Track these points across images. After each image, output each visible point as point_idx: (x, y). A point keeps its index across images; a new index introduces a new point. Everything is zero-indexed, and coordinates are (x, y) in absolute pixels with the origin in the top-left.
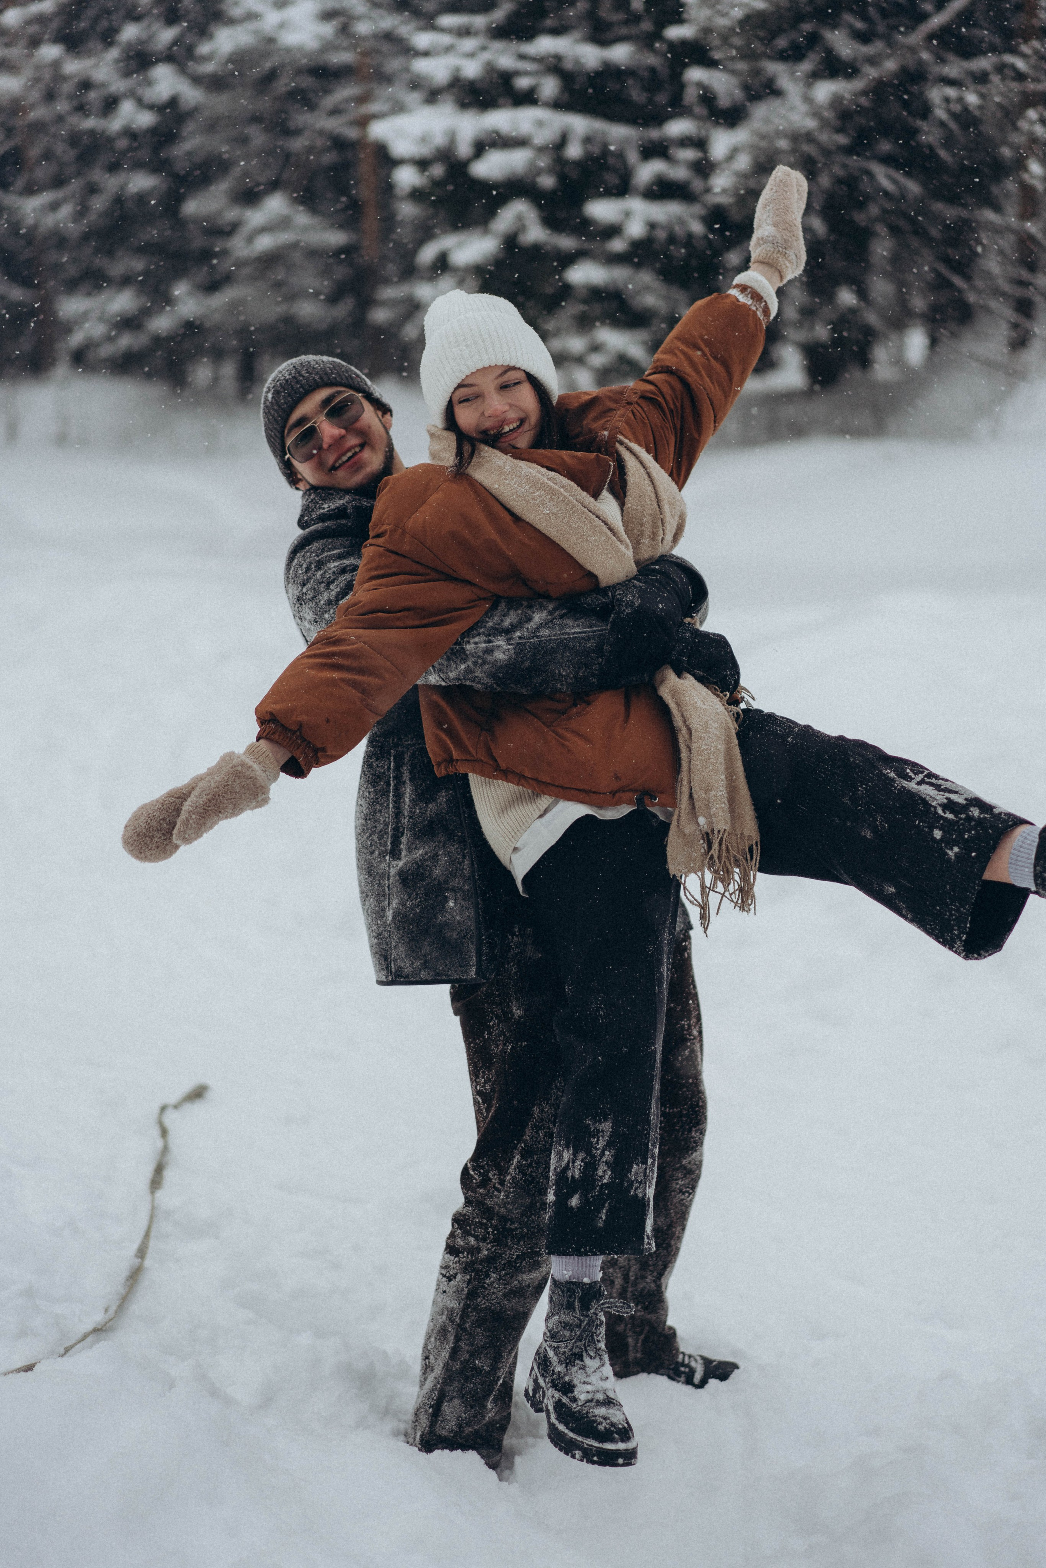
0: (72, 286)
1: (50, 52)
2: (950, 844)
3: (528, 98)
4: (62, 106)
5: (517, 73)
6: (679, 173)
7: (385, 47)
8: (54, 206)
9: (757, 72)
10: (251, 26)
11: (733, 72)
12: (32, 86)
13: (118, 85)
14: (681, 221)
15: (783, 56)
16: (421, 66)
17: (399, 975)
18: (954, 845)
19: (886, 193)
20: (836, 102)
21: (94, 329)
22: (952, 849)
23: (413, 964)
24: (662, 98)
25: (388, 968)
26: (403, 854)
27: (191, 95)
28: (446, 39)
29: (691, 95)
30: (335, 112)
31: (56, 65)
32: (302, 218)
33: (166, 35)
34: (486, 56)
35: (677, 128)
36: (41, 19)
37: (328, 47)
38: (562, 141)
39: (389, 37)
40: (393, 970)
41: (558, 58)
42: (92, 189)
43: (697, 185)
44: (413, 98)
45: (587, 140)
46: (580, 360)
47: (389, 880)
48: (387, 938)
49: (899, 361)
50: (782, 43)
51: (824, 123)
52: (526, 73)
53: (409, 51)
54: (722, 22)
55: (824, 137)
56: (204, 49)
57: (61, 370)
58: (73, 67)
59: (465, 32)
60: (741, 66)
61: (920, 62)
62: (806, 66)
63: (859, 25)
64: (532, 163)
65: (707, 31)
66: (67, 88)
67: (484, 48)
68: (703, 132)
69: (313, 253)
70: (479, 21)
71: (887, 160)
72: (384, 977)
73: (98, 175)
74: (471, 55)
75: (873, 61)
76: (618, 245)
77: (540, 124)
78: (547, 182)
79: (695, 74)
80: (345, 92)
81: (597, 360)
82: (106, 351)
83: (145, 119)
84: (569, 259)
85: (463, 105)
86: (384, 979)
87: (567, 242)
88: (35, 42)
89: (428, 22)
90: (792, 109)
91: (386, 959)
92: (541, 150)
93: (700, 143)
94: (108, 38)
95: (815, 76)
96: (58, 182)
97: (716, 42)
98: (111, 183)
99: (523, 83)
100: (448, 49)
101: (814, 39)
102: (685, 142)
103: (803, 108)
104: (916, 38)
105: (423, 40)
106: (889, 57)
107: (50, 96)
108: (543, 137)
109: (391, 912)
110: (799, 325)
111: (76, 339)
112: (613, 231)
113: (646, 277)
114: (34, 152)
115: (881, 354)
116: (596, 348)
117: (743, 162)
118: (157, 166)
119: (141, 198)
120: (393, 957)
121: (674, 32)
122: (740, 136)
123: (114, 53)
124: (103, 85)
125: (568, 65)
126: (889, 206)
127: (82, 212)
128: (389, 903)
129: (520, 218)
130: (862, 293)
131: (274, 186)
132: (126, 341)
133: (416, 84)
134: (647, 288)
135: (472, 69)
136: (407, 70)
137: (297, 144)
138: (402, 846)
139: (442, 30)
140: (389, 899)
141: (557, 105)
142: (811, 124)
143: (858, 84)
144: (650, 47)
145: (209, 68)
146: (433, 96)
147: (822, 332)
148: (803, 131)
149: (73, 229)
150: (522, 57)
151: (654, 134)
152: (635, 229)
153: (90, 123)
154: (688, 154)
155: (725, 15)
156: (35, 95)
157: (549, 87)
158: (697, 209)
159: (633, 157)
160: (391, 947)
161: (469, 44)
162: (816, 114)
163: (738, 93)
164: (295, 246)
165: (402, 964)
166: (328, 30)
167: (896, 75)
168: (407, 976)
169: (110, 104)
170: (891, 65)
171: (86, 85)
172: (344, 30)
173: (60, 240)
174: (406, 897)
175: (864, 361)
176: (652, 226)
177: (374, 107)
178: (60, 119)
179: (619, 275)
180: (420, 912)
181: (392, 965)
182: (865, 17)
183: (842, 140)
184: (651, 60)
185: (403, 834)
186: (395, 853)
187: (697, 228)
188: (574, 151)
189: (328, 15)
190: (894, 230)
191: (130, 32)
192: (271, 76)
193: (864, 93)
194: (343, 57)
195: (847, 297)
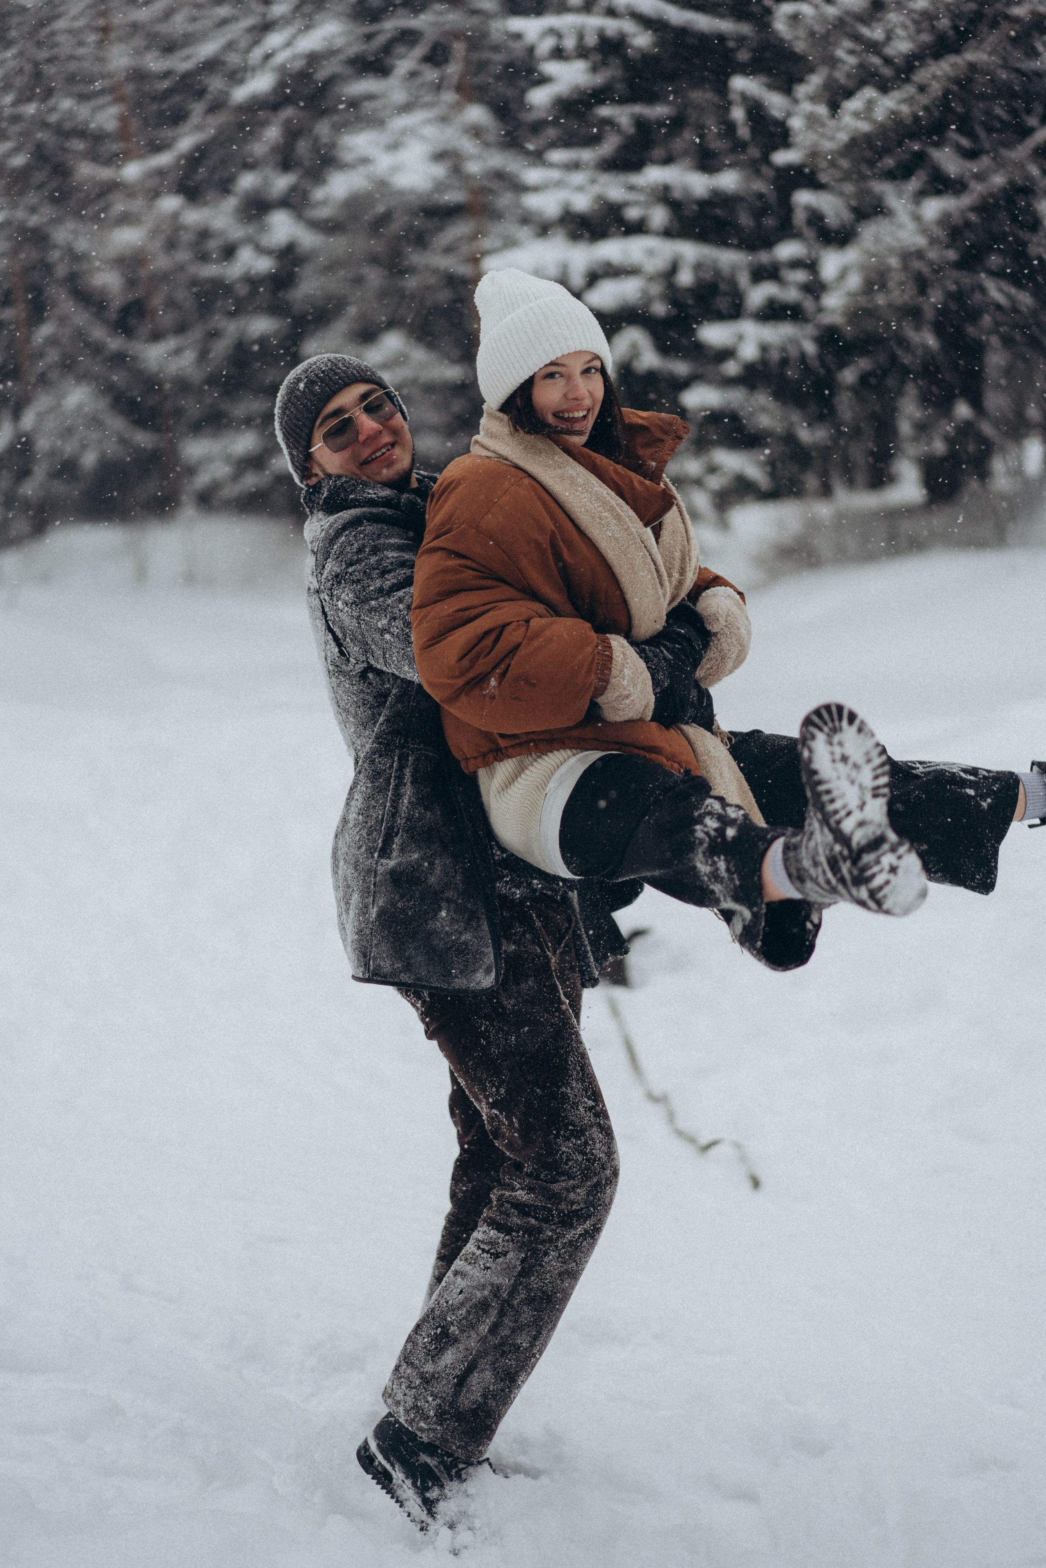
0: (197, 428)
1: (170, 203)
2: (983, 797)
3: (638, 228)
4: (183, 256)
5: (626, 204)
6: (791, 295)
7: (495, 185)
8: (178, 352)
9: (864, 193)
10: (362, 170)
11: (841, 194)
12: (153, 237)
13: (237, 232)
14: (794, 341)
15: (891, 176)
16: (533, 202)
17: (377, 974)
18: (987, 798)
19: (999, 307)
20: (945, 220)
21: (220, 470)
22: (985, 801)
23: (393, 964)
24: (769, 222)
25: (366, 965)
26: (395, 854)
27: (308, 239)
28: (555, 174)
29: (799, 218)
30: (449, 250)
31: (176, 215)
32: (419, 354)
33: (282, 183)
34: (596, 189)
35: (787, 250)
36: (160, 173)
37: (440, 187)
38: (673, 269)
39: (500, 175)
40: (371, 968)
41: (667, 188)
42: (214, 334)
43: (809, 304)
44: (524, 233)
45: (698, 267)
46: (698, 482)
47: (375, 877)
48: (368, 935)
49: (1018, 472)
50: (889, 162)
51: (933, 241)
52: (636, 203)
53: (521, 188)
54: (828, 145)
55: (932, 255)
56: (319, 194)
57: (189, 511)
58: (194, 217)
59: (575, 166)
60: (849, 188)
61: (1028, 177)
62: (914, 184)
63: (965, 142)
64: (645, 292)
65: (814, 154)
66: (186, 237)
67: (593, 181)
68: (813, 255)
69: (430, 388)
70: (587, 155)
71: (998, 274)
72: (361, 974)
73: (218, 321)
74: (580, 189)
75: (980, 177)
76: (731, 368)
77: (651, 253)
78: (660, 309)
79: (803, 198)
80: (458, 230)
81: (715, 482)
82: (231, 491)
83: (264, 265)
84: (684, 384)
85: (574, 237)
86: (361, 975)
87: (681, 368)
88: (155, 194)
89: (538, 158)
90: (901, 226)
91: (365, 956)
92: (651, 279)
93: (812, 266)
94: (225, 187)
95: (921, 195)
96: (181, 329)
97: (823, 164)
98: (232, 328)
99: (633, 214)
100: (559, 184)
101: (920, 158)
102: (796, 264)
103: (911, 225)
104: (1021, 151)
105: (533, 175)
106: (995, 171)
107: (171, 245)
108: (655, 264)
109: (375, 909)
110: (916, 439)
111: (202, 479)
112: (727, 354)
113: (763, 399)
114: (157, 301)
115: (998, 465)
116: (712, 469)
117: (854, 281)
118: (276, 309)
119: (263, 341)
120: (372, 954)
121: (782, 157)
122: (851, 255)
123: (231, 203)
124: (222, 233)
125: (677, 194)
126: (1000, 317)
127: (203, 356)
128: (374, 901)
129: (634, 346)
130: (977, 404)
131: (391, 324)
132: (251, 481)
133: (526, 219)
134: (763, 409)
135: (582, 203)
136: (518, 205)
137: (411, 283)
138: (394, 846)
139: (551, 165)
140: (374, 897)
141: (668, 233)
142: (921, 241)
143: (966, 200)
144: (758, 172)
145: (324, 213)
146: (544, 229)
147: (939, 447)
148: (913, 249)
149: (196, 375)
150: (631, 188)
151: (764, 257)
152: (749, 352)
153: (210, 271)
154: (800, 276)
155: (832, 138)
156: (157, 244)
157: (659, 216)
158: (810, 330)
159: (743, 279)
160: (371, 945)
161: (578, 178)
162: (924, 230)
163: (847, 216)
164: (414, 382)
165: (382, 964)
166: (439, 171)
167: (1004, 190)
168: (385, 976)
169: (229, 252)
170: (998, 180)
171: (204, 234)
172: (457, 170)
173: (183, 385)
174: (397, 898)
175: (983, 473)
176: (764, 348)
177: (486, 243)
178: (181, 268)
179: (735, 397)
180: (412, 914)
181: (371, 963)
182: (970, 134)
183: (952, 255)
184: (759, 186)
185: (397, 835)
186: (385, 852)
187: (810, 348)
188: (685, 278)
189: (440, 156)
190: (1008, 341)
191: (247, 181)
192: (385, 218)
193: (973, 209)
194: (453, 196)
195: (963, 410)
